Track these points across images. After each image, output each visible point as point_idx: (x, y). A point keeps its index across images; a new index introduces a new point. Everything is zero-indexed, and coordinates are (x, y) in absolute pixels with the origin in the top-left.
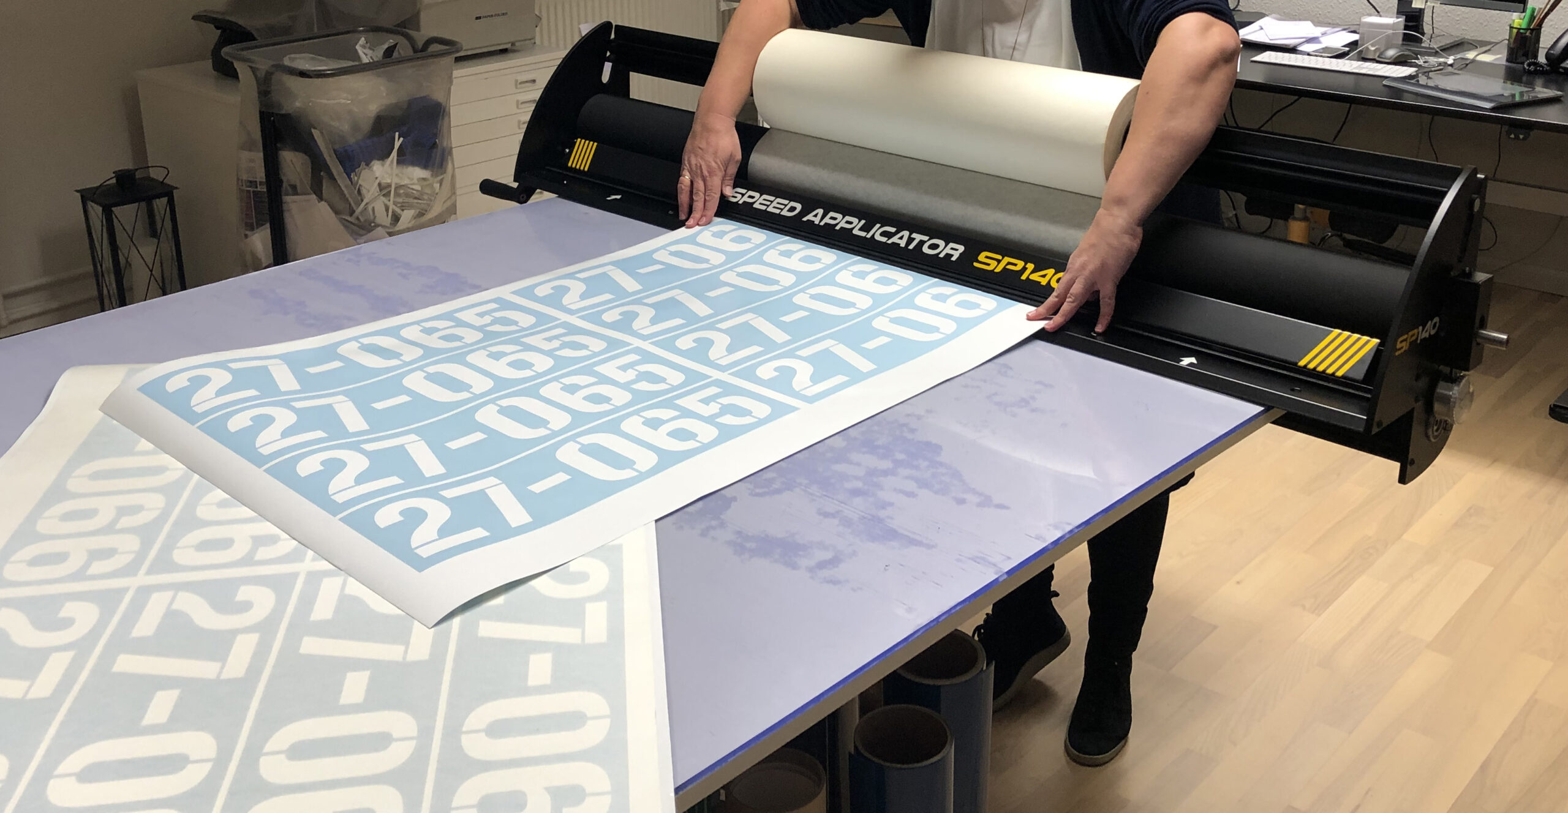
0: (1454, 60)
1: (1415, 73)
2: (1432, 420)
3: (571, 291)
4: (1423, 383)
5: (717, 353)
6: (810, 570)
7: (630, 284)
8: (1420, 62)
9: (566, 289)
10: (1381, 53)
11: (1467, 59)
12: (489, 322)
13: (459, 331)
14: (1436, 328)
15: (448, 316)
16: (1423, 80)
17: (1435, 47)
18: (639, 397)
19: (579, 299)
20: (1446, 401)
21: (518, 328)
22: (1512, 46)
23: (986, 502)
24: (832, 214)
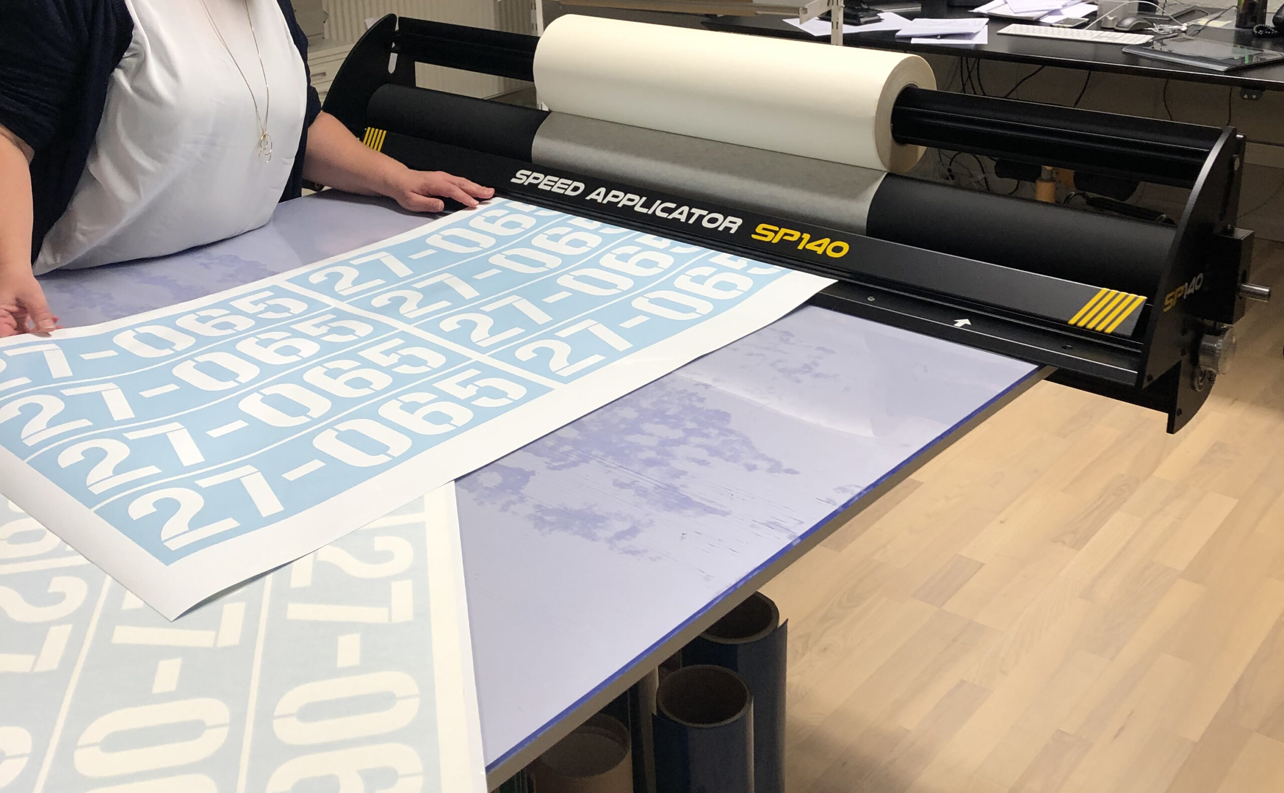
0: (1187, 27)
1: (1151, 41)
2: (1197, 371)
3: (344, 277)
4: (1189, 337)
5: (479, 335)
6: (610, 541)
7: (400, 269)
8: (1156, 29)
9: (339, 276)
10: (1119, 23)
11: (1199, 26)
12: (263, 309)
13: (232, 319)
14: (1201, 283)
15: (223, 305)
16: (1157, 46)
17: (1170, 15)
18: (399, 380)
19: (351, 285)
20: (1211, 353)
21: (290, 315)
22: (1241, 12)
23: (776, 467)
24: (614, 192)
